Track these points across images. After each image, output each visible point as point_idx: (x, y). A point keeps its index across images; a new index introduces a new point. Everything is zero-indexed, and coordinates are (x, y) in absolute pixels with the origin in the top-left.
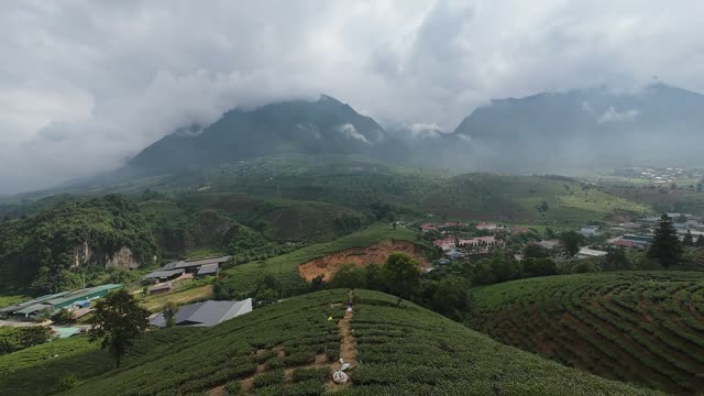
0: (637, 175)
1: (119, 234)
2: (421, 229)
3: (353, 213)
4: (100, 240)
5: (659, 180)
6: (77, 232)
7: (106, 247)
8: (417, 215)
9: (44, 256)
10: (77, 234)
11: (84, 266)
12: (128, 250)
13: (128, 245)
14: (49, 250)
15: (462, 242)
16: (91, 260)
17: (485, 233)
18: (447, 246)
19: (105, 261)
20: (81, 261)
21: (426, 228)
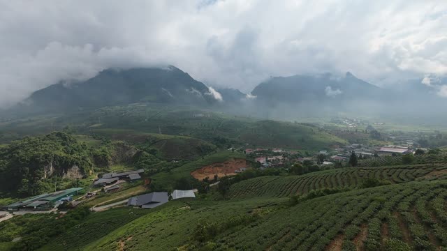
0: (341, 123)
1: (72, 157)
2: (245, 152)
3: (206, 143)
4: (60, 161)
5: (351, 126)
6: (46, 156)
7: (64, 166)
8: (241, 144)
9: (24, 172)
10: (46, 158)
11: (49, 178)
12: (77, 167)
13: (77, 164)
14: (27, 168)
15: (269, 159)
16: (54, 174)
17: (278, 154)
18: (262, 161)
19: (62, 175)
20: (47, 175)
21: (248, 152)
